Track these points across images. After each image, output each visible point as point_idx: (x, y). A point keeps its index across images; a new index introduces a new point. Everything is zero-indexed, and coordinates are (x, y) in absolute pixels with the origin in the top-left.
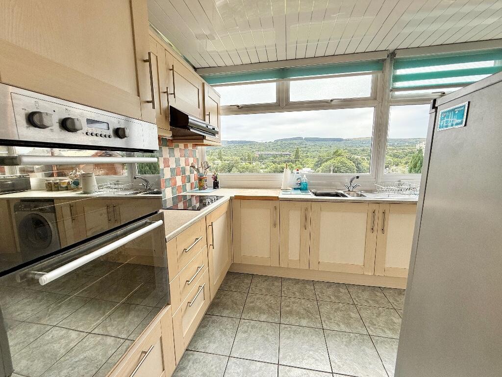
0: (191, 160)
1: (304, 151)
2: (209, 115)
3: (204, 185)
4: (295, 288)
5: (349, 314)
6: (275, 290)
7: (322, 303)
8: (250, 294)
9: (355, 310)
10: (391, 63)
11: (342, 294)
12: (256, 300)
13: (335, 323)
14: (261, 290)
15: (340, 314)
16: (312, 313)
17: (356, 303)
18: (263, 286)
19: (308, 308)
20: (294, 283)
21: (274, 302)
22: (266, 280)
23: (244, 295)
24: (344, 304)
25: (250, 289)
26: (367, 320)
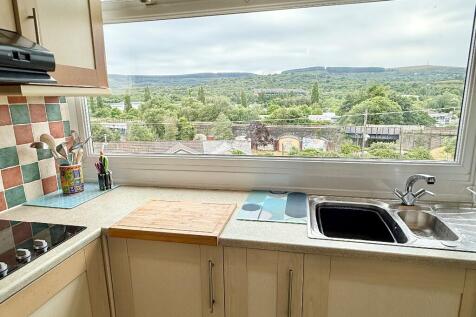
0: (41, 129)
1: (325, 88)
3: (72, 184)
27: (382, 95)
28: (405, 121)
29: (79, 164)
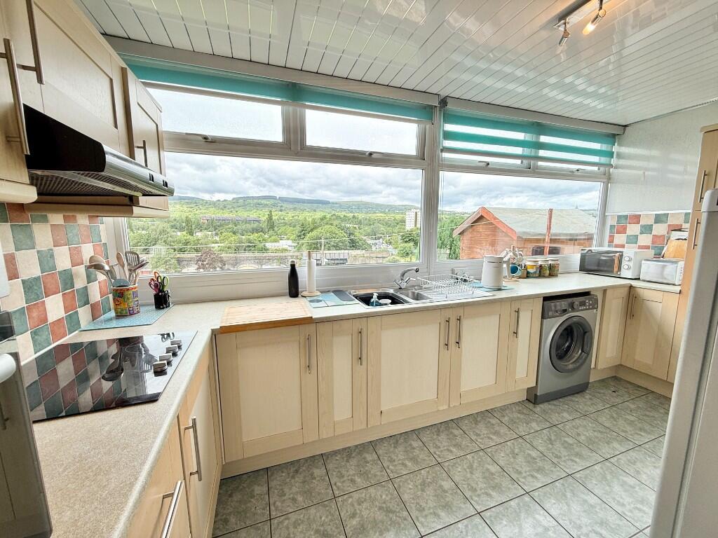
0: (88, 251)
2: (144, 147)
3: (131, 305)
4: (351, 469)
5: (441, 486)
6: (320, 487)
7: (400, 481)
8: (276, 521)
9: (445, 474)
10: (440, 114)
11: (417, 452)
12: (292, 529)
13: (431, 513)
14: (294, 500)
15: (430, 491)
16: (395, 512)
17: (440, 460)
18: (294, 489)
19: (384, 503)
20: (345, 459)
21: (327, 517)
22: (297, 471)
23: (264, 530)
24: (427, 469)
25: (272, 508)
26: (465, 486)
27: (331, 224)
28: (351, 247)
29: (137, 285)
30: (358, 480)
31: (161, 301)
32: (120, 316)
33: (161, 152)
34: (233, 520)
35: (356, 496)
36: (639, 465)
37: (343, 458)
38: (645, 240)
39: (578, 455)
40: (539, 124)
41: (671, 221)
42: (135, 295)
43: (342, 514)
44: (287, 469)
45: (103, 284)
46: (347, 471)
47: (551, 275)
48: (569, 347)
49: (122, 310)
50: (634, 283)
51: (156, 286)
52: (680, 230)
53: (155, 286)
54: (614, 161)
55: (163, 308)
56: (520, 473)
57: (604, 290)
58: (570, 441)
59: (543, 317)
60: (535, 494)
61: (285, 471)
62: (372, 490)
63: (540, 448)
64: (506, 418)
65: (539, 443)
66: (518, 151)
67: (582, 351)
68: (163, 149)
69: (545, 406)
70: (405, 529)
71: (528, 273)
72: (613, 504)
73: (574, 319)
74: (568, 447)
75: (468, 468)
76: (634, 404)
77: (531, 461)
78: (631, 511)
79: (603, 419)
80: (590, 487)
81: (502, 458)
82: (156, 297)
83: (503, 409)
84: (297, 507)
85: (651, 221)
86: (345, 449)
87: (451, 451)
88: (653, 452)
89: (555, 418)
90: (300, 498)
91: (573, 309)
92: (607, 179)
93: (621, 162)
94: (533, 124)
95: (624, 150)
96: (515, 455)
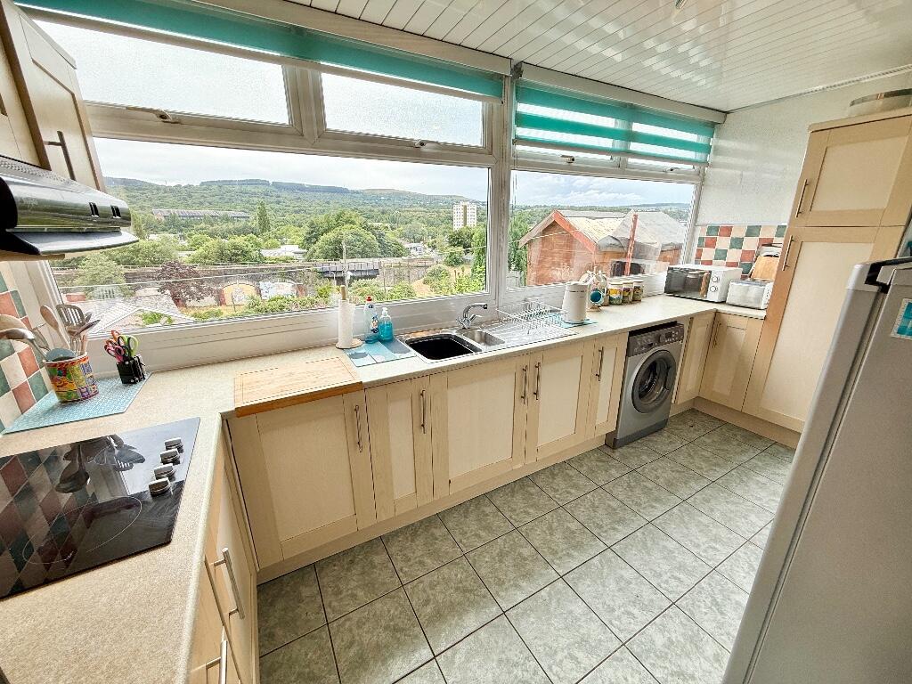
1: (276, 211)
2: (61, 142)
3: (84, 384)
4: (418, 548)
5: (520, 554)
6: (384, 576)
7: (475, 555)
8: (335, 624)
9: (523, 540)
10: (512, 86)
11: (491, 518)
12: (356, 631)
13: (512, 586)
14: (354, 596)
15: (509, 561)
16: (471, 591)
17: (516, 525)
18: (353, 584)
19: (461, 582)
20: (410, 538)
21: (396, 609)
22: (352, 562)
23: (321, 638)
24: (504, 537)
25: (328, 610)
26: (545, 550)
27: (353, 223)
28: (382, 253)
29: (86, 353)
30: (428, 561)
31: (130, 372)
32: (67, 401)
33: (88, 139)
34: (279, 632)
35: (427, 579)
36: (713, 502)
37: (407, 538)
38: (734, 255)
39: (657, 500)
40: (632, 107)
41: (764, 234)
42: (87, 369)
43: (414, 603)
44: (339, 561)
45: (25, 356)
46: (414, 553)
47: (635, 300)
48: (650, 384)
49: (69, 394)
50: (721, 308)
51: (118, 351)
52: (770, 245)
53: (115, 351)
54: (710, 158)
55: (135, 383)
56: (601, 527)
57: (691, 318)
58: (650, 485)
59: (628, 355)
60: (616, 548)
61: (337, 563)
62: (445, 570)
63: (620, 498)
64: (585, 468)
65: (619, 492)
66: (606, 143)
67: (665, 387)
68: (90, 133)
69: (624, 450)
70: (486, 608)
71: (611, 299)
72: (690, 546)
73: (660, 354)
74: (647, 491)
75: (547, 528)
76: (709, 438)
77: (612, 512)
78: (705, 551)
79: (681, 459)
80: (669, 533)
81: (582, 514)
82: (121, 367)
83: (580, 458)
84: (359, 604)
85: (742, 234)
86: (408, 526)
87: (528, 513)
88: (726, 487)
89: (634, 462)
90: (360, 593)
91: (659, 343)
92: (701, 180)
93: (720, 159)
94: (625, 105)
95: (723, 143)
96: (594, 508)
